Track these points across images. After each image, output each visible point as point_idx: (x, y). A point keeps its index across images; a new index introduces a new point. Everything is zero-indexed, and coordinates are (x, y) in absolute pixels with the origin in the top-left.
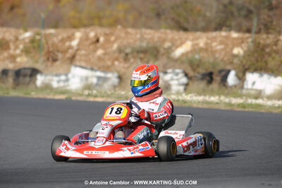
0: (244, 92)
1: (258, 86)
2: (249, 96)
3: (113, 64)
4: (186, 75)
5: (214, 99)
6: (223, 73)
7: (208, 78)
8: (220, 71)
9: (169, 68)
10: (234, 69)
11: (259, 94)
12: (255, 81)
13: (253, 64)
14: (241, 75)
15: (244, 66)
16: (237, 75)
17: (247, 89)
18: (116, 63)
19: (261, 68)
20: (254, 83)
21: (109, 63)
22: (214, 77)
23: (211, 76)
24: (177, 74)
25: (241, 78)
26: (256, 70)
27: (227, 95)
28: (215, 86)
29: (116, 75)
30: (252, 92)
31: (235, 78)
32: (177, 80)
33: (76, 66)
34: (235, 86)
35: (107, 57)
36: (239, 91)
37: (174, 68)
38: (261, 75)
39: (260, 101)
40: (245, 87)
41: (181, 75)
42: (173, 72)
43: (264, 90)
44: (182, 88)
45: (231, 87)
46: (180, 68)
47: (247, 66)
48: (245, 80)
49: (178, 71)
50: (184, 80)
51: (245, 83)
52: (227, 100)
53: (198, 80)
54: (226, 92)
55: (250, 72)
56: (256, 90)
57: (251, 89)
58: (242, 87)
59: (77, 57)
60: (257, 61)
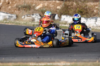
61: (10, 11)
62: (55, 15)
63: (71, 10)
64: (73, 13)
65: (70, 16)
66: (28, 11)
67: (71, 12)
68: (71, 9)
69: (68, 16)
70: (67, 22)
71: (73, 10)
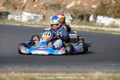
0: (96, 24)
1: (102, 22)
2: (98, 26)
3: (41, 11)
4: (72, 16)
5: (84, 27)
6: (88, 16)
7: (81, 18)
8: (87, 15)
9: (65, 13)
10: (93, 14)
11: (102, 25)
12: (101, 19)
13: (100, 12)
14: (95, 17)
15: (96, 13)
16: (93, 17)
17: (98, 23)
18: (42, 10)
19: (104, 14)
20: (101, 20)
21: (39, 10)
22: (84, 17)
23: (83, 17)
24: (68, 16)
25: (95, 18)
26: (101, 15)
27: (89, 25)
28: (84, 21)
29: (42, 15)
30: (100, 24)
31: (93, 18)
32: (68, 18)
33: (25, 11)
34: (93, 21)
35: (38, 8)
36: (94, 24)
37: (67, 13)
38: (104, 17)
39: (103, 28)
40: (97, 22)
41: (70, 16)
42: (66, 15)
43: (105, 23)
44: (70, 22)
45: (91, 22)
46: (69, 13)
47: (98, 13)
48: (97, 19)
49: (68, 14)
50: (71, 18)
51: (97, 20)
52: (89, 28)
53: (77, 18)
54: (89, 24)
55: (99, 16)
56: (102, 23)
57: (99, 23)
58: (96, 22)
59: (26, 8)
60: (102, 11)
61: (36, 11)
62: (90, 15)
63: (109, 10)
64: (112, 13)
65: (107, 17)
66: (57, 11)
67: (108, 12)
68: (109, 8)
69: (106, 17)
70: (104, 25)
71: (111, 9)
